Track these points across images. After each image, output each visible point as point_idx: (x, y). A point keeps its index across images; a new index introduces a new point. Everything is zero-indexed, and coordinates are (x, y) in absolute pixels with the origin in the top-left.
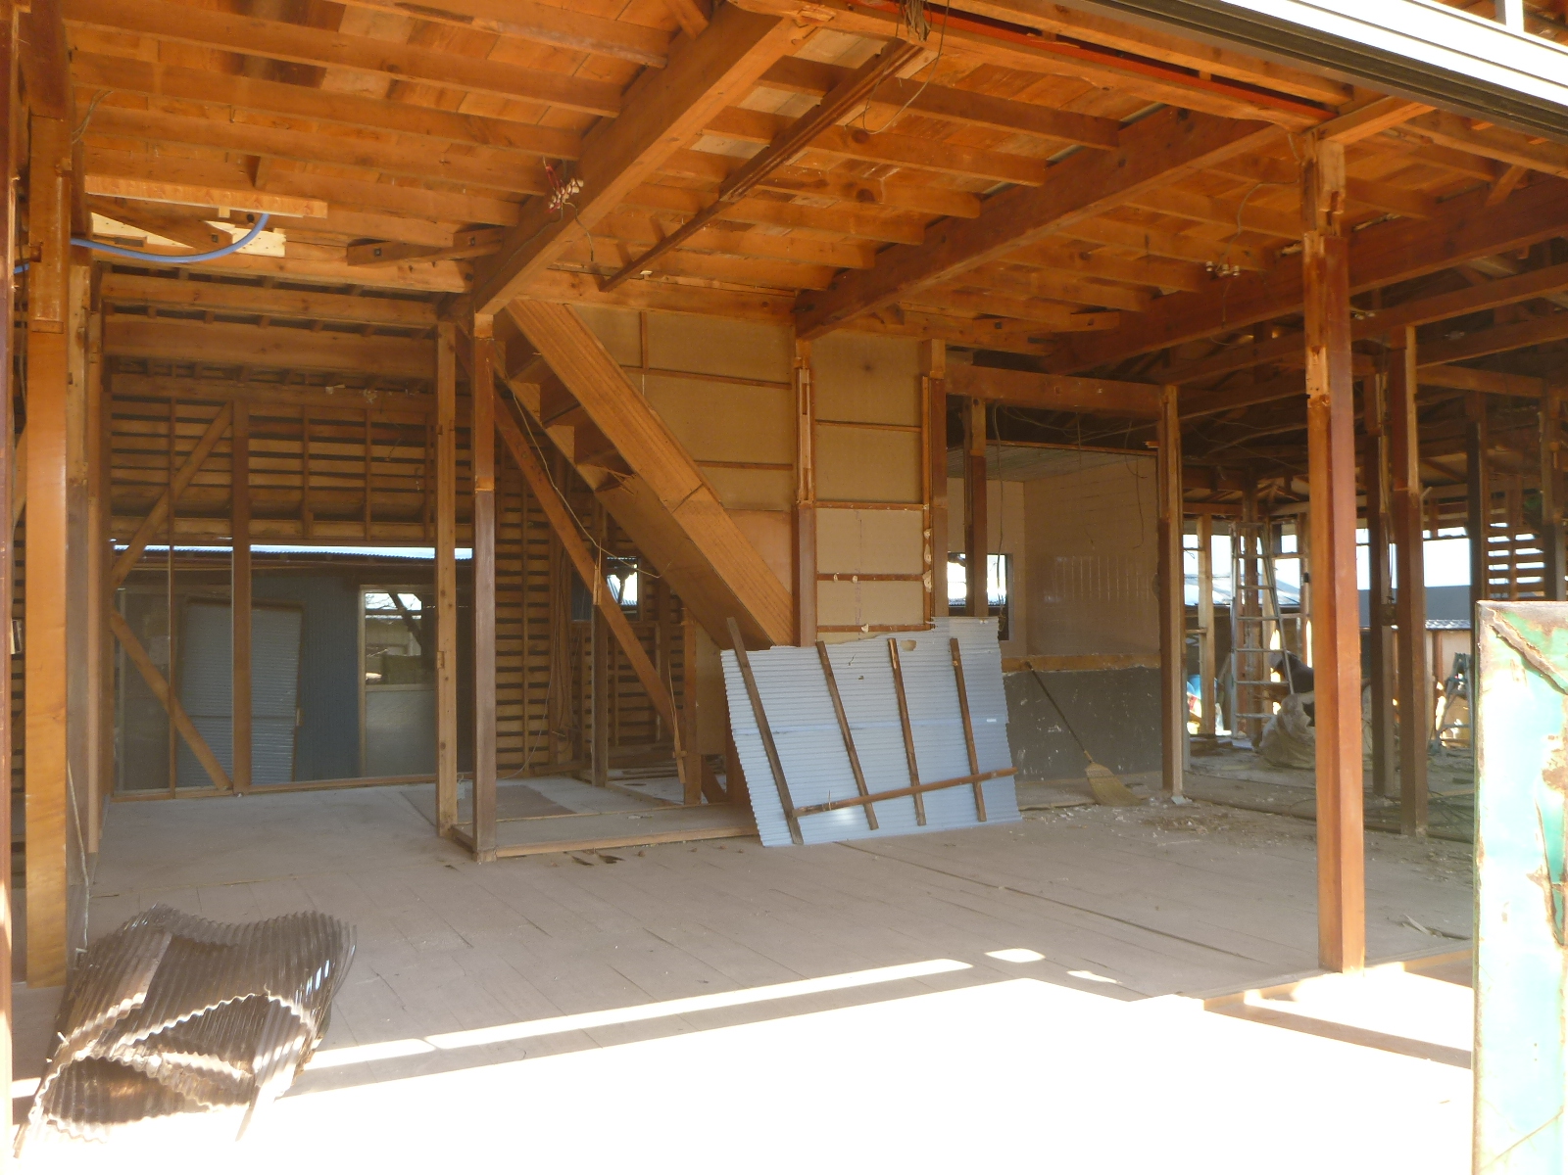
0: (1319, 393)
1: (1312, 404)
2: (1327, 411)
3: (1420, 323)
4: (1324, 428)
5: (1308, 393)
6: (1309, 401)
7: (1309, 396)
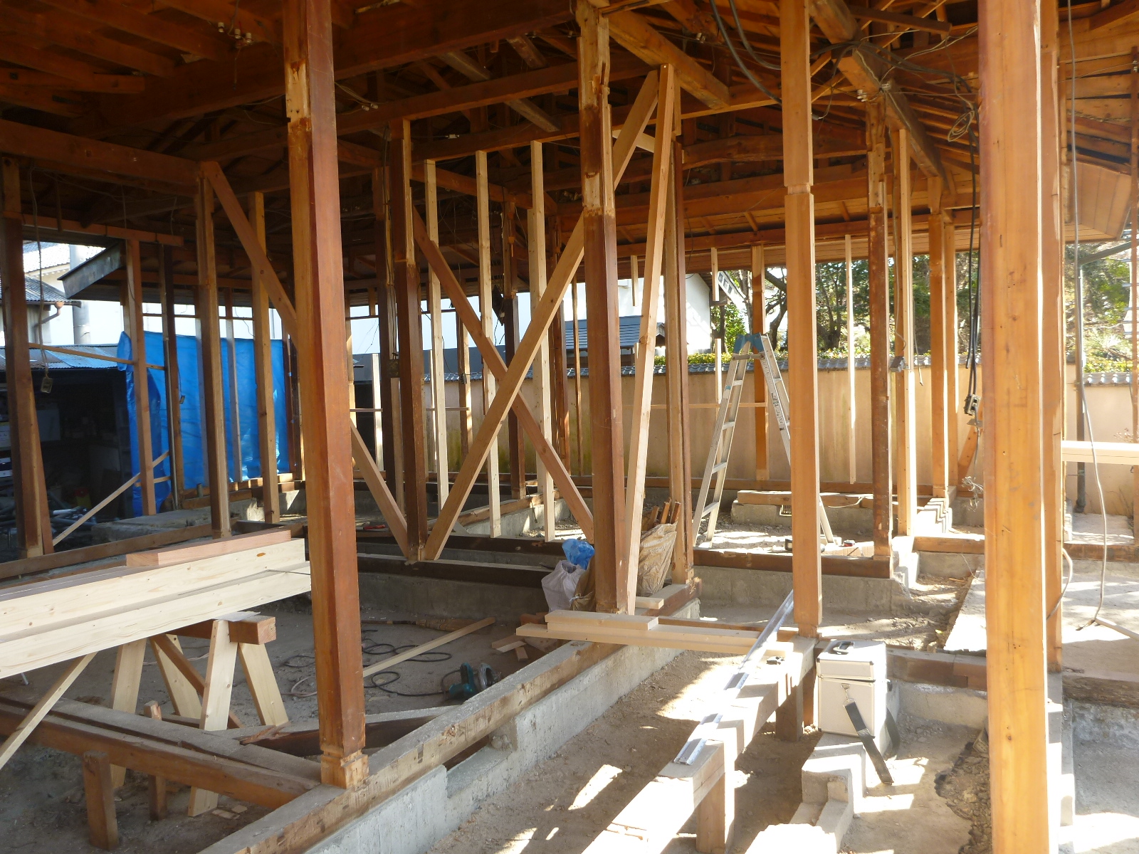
0: (300, 116)
1: (292, 128)
2: (308, 137)
3: (414, 117)
4: (305, 155)
5: (288, 116)
6: (289, 124)
7: (289, 120)
